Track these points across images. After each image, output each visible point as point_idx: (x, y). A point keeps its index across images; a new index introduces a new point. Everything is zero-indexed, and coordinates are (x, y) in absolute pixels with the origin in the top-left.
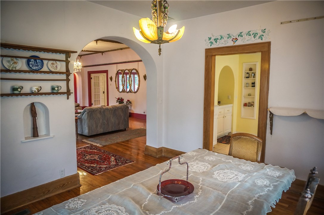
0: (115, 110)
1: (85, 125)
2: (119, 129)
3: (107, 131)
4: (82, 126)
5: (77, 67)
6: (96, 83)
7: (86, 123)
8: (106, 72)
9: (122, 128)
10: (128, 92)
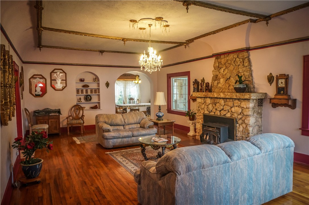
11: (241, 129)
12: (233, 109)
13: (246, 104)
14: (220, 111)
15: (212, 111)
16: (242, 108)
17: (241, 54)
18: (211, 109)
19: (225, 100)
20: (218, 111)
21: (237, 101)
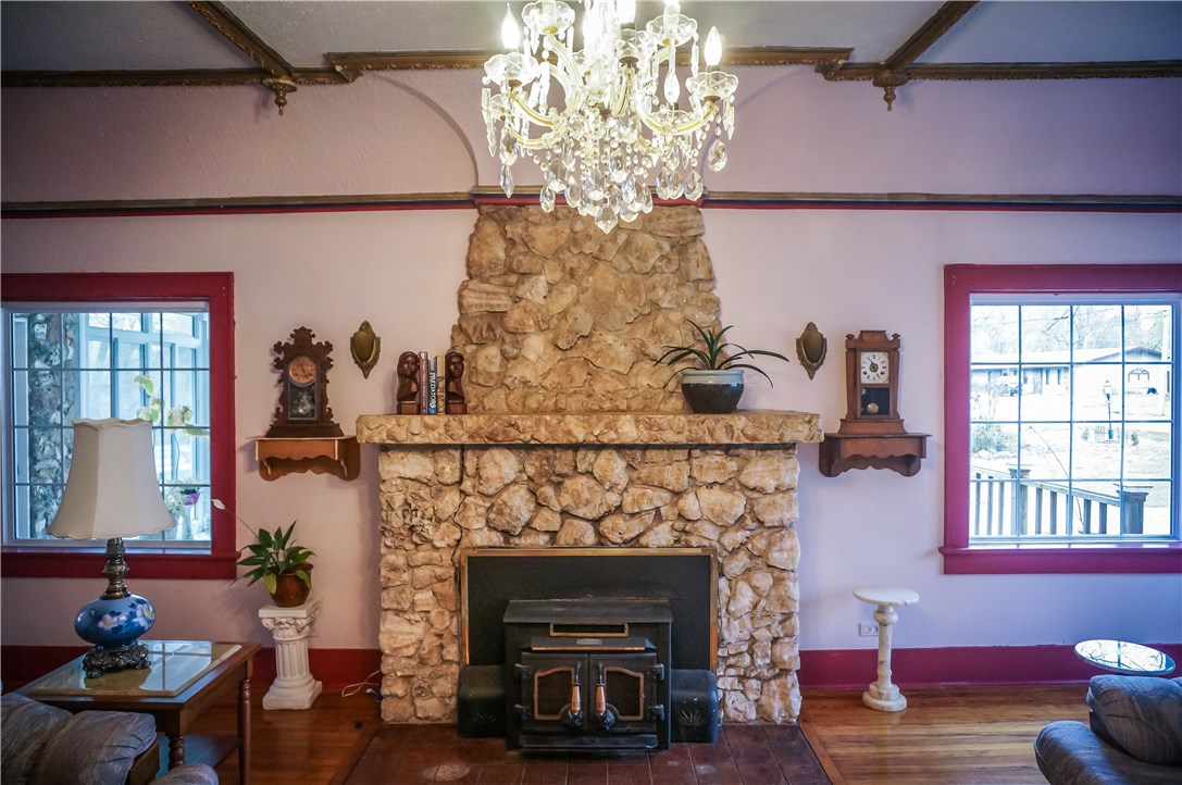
11: (745, 598)
12: (690, 504)
13: (778, 470)
14: (596, 522)
15: (528, 525)
16: (749, 493)
17: (669, 216)
18: (526, 516)
19: (638, 453)
20: (584, 523)
21: (719, 459)
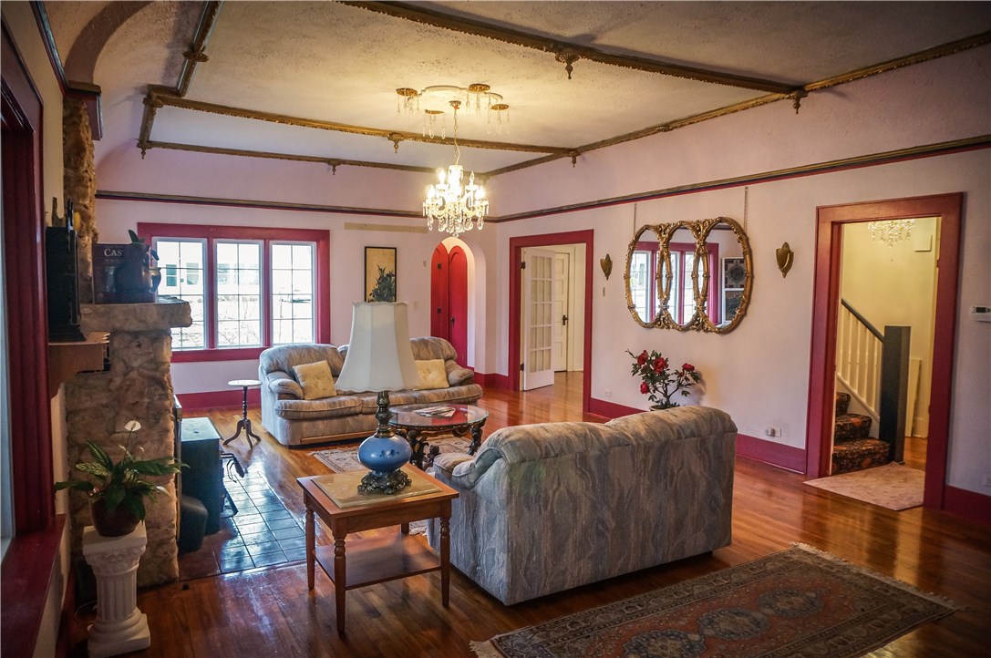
0: (666, 443)
1: (490, 534)
2: (678, 557)
3: (615, 573)
4: (475, 538)
5: (466, 210)
6: (539, 286)
7: (496, 528)
8: (586, 237)
9: (694, 544)
10: (686, 329)
